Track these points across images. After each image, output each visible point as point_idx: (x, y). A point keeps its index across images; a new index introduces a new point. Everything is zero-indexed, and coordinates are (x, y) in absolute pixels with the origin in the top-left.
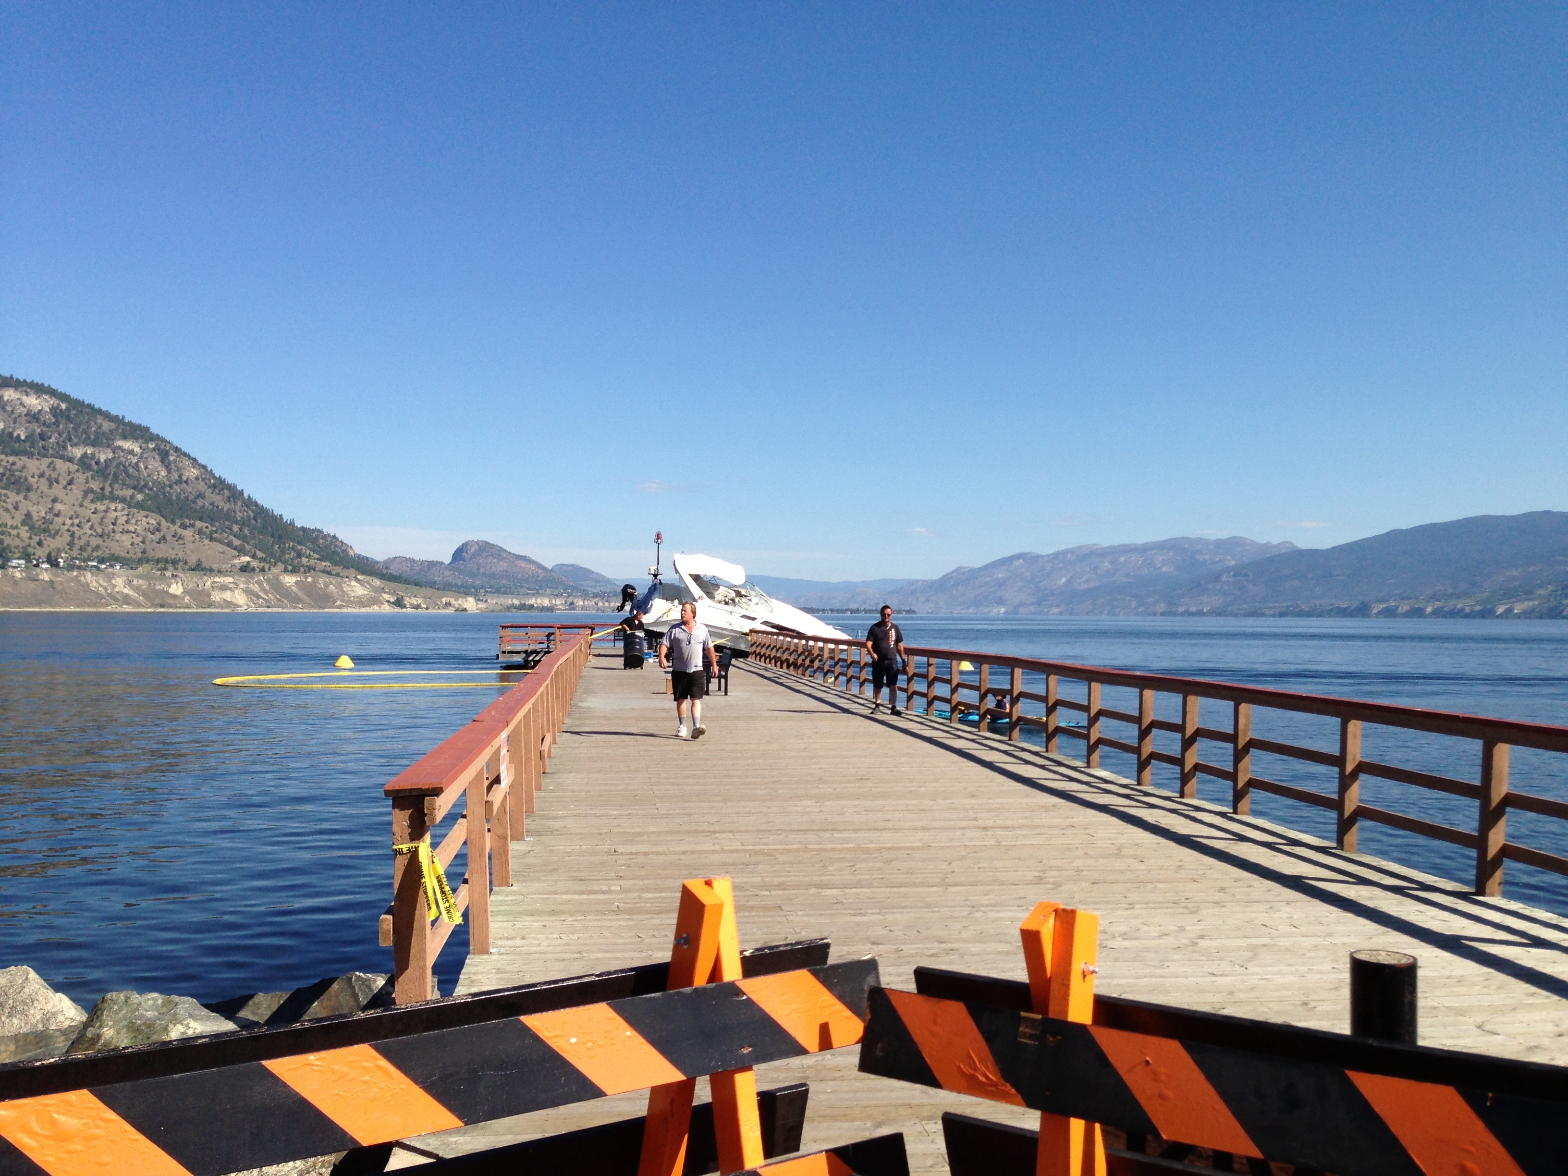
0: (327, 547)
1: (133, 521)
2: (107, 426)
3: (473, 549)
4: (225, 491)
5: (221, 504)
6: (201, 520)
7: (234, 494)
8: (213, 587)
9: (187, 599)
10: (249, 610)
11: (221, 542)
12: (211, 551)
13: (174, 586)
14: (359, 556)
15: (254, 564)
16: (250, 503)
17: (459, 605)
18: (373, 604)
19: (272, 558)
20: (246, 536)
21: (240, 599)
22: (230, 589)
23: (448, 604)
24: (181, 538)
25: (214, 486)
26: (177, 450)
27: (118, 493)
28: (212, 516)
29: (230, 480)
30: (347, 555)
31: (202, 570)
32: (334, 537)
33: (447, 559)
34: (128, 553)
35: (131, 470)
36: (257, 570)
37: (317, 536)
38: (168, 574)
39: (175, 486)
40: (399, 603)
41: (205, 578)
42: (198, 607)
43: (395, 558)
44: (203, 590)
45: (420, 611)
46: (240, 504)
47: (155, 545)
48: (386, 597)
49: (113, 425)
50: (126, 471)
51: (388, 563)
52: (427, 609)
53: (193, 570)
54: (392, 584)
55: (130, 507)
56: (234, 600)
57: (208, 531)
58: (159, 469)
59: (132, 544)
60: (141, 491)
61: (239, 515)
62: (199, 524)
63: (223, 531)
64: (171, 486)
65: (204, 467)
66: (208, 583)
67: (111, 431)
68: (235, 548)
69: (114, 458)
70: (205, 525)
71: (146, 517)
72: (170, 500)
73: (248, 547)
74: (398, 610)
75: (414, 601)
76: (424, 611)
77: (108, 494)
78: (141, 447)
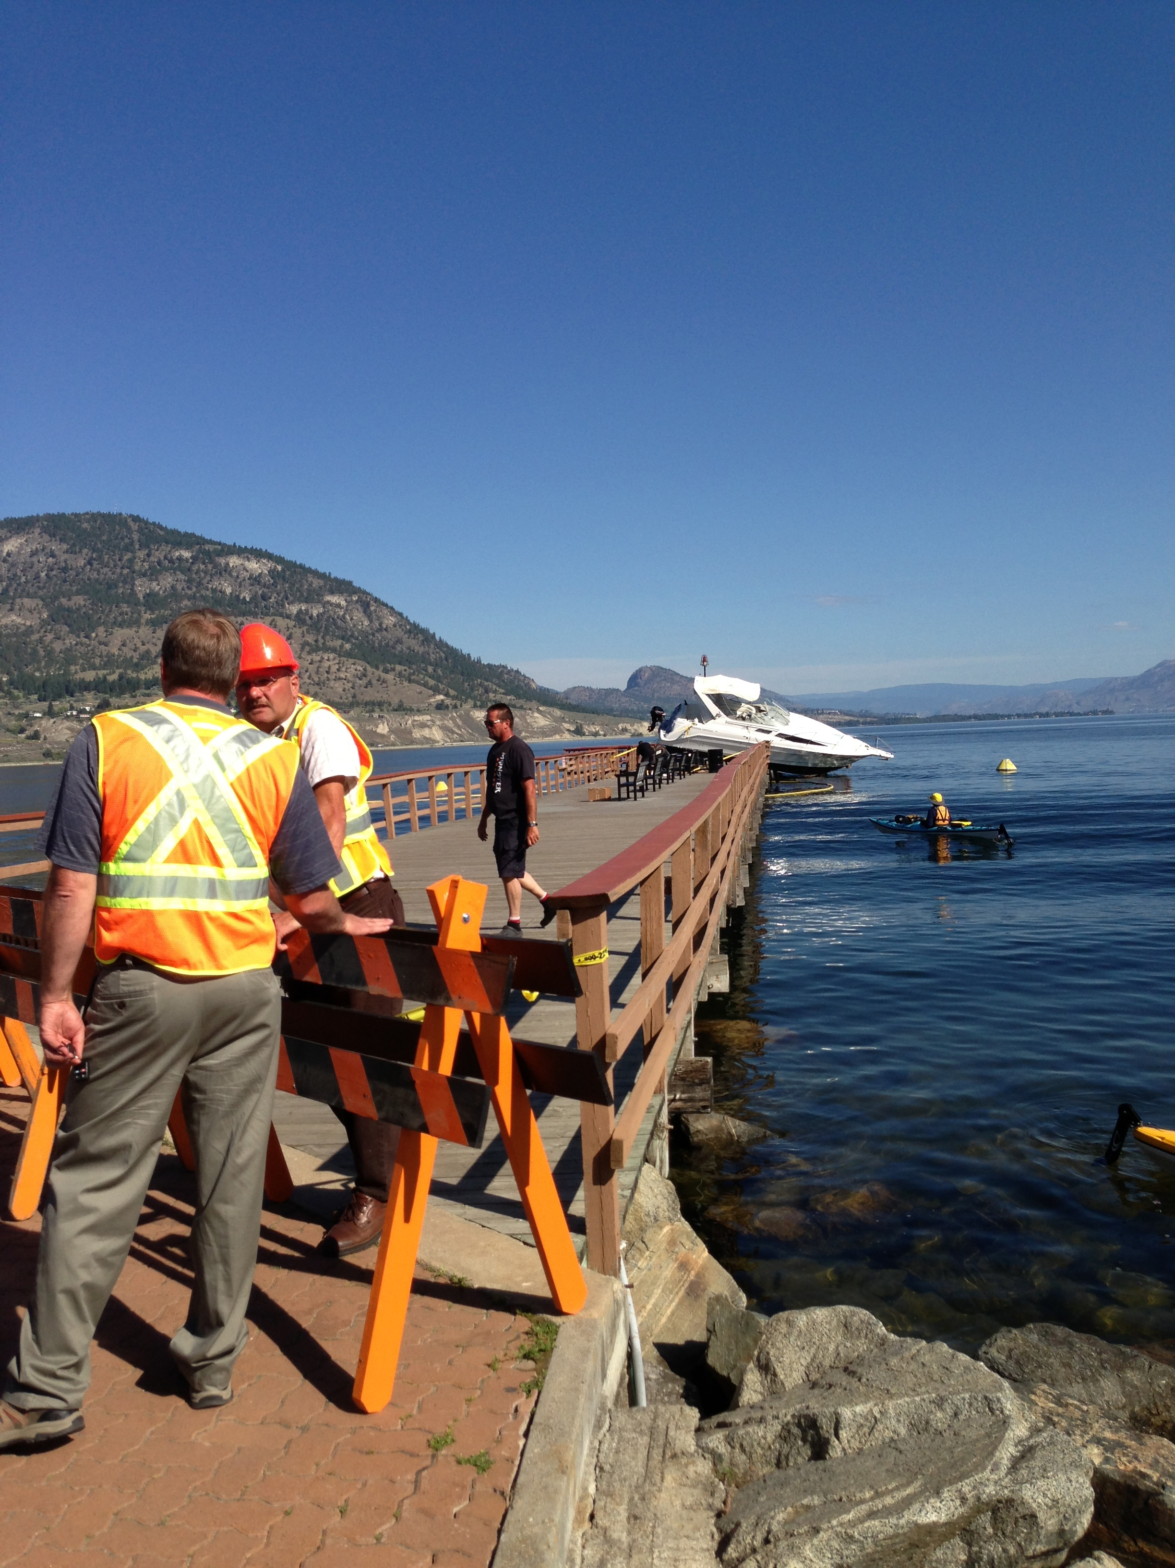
0: (512, 682)
1: (344, 669)
2: (316, 583)
3: (647, 675)
4: (420, 635)
5: (417, 648)
6: (400, 664)
7: (427, 637)
8: (413, 725)
9: (392, 737)
10: (446, 745)
11: (418, 683)
12: (411, 692)
13: (381, 726)
14: (541, 688)
15: (448, 701)
16: (441, 645)
17: (636, 730)
18: (555, 734)
19: (463, 695)
20: (439, 676)
21: (437, 734)
22: (428, 726)
23: (625, 730)
24: (384, 681)
25: (410, 632)
26: (376, 600)
27: (330, 644)
28: (409, 659)
29: (423, 625)
30: (530, 688)
31: (404, 710)
32: (517, 672)
33: (623, 687)
34: (341, 698)
35: (339, 622)
36: (451, 707)
37: (502, 672)
38: (376, 715)
39: (377, 634)
40: (579, 731)
41: (407, 717)
42: (402, 744)
43: (575, 688)
44: (406, 729)
45: (598, 738)
46: (432, 646)
47: (363, 689)
48: (567, 726)
49: (322, 583)
50: (335, 624)
51: (568, 693)
52: (605, 735)
53: (396, 710)
54: (572, 713)
55: (340, 656)
56: (432, 736)
57: (407, 674)
58: (363, 619)
59: (344, 690)
60: (348, 641)
61: (432, 656)
62: (399, 668)
63: (419, 672)
64: (373, 635)
65: (401, 614)
66: (410, 722)
67: (320, 587)
68: (431, 688)
69: (324, 612)
70: (403, 668)
71: (354, 664)
72: (373, 647)
73: (441, 686)
74: (578, 738)
75: (593, 729)
76: (602, 737)
77: (321, 646)
78: (346, 600)
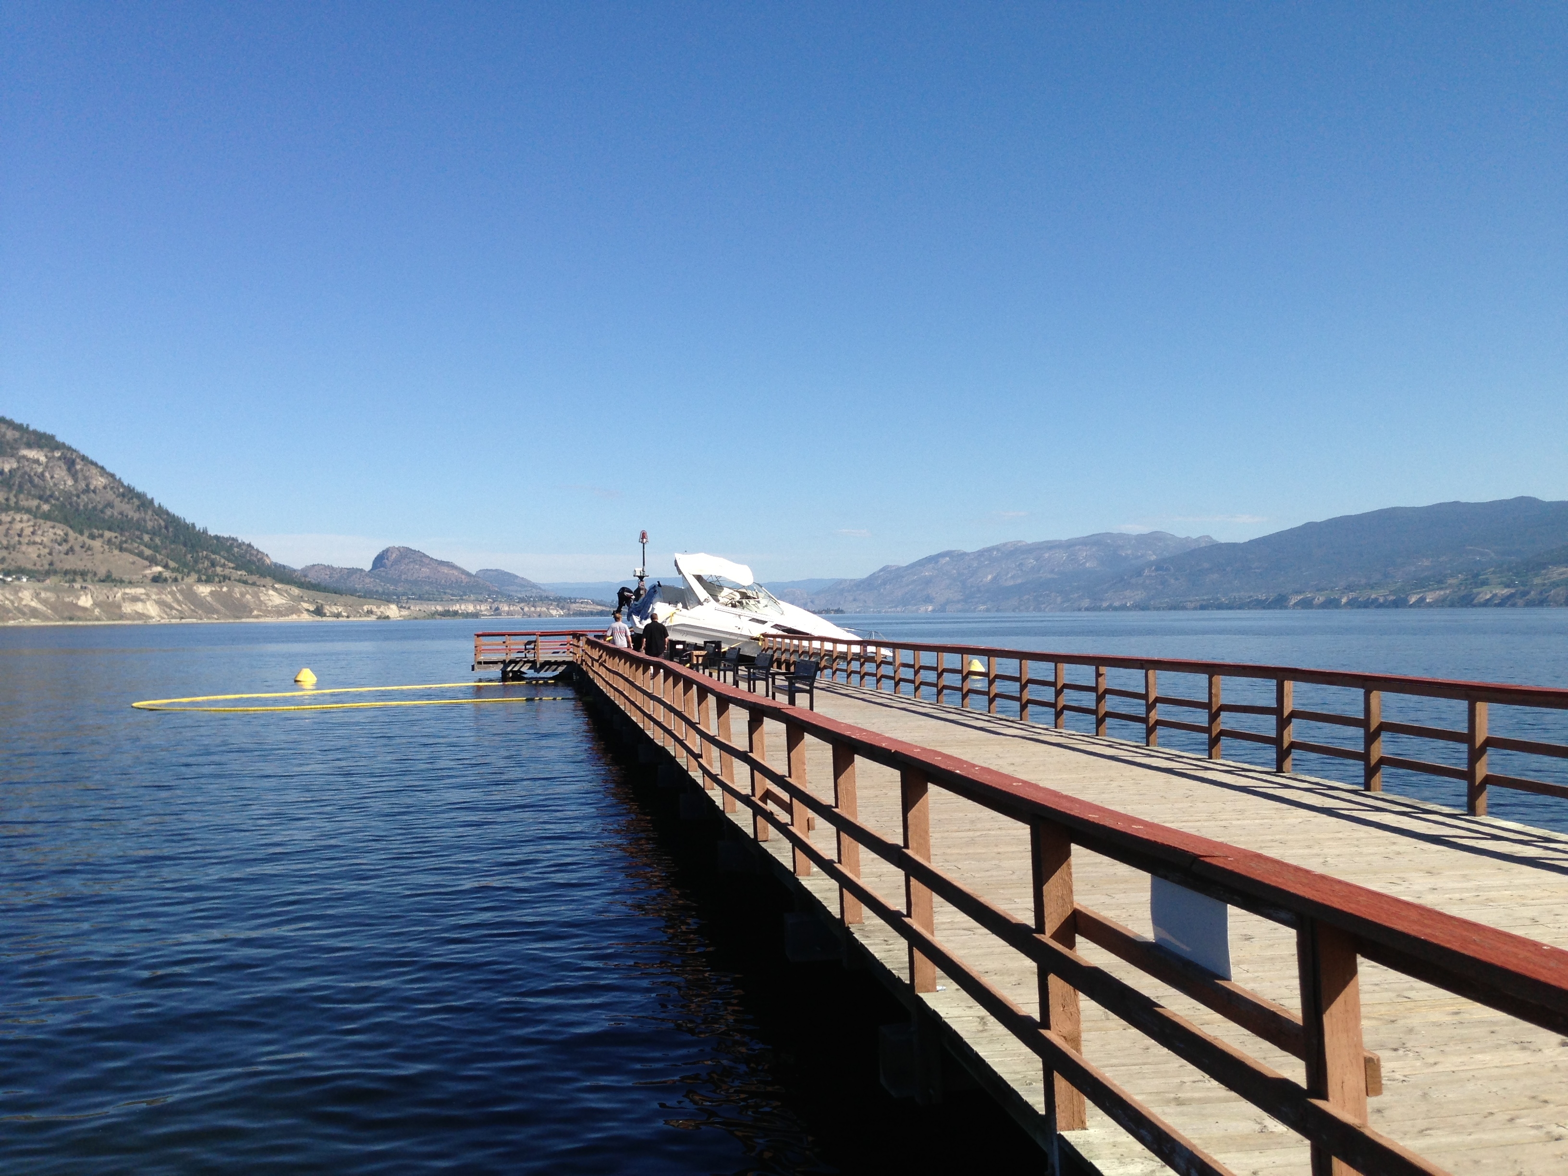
0: (243, 556)
1: (39, 532)
2: (10, 434)
3: (394, 555)
4: (135, 500)
5: (131, 514)
6: (110, 529)
7: (144, 503)
8: (124, 599)
9: (97, 611)
10: (163, 621)
11: (131, 552)
12: (120, 562)
13: (83, 598)
14: (275, 564)
15: (167, 574)
16: (161, 512)
17: (382, 612)
18: (292, 614)
19: (185, 568)
20: (157, 546)
21: (152, 610)
22: (142, 600)
23: (370, 612)
24: (89, 548)
25: (123, 495)
26: (84, 458)
27: (24, 503)
28: (121, 525)
29: (139, 489)
30: (263, 563)
31: (113, 581)
32: (249, 545)
33: (368, 566)
34: (35, 565)
35: (36, 480)
36: (170, 580)
37: (231, 545)
38: (77, 586)
39: (82, 496)
40: (319, 612)
41: (116, 589)
42: (109, 619)
43: (314, 566)
44: (114, 602)
45: (341, 619)
46: (150, 512)
47: (62, 556)
48: (306, 605)
49: (17, 434)
50: (31, 481)
51: (306, 571)
52: (348, 617)
53: (103, 581)
54: (311, 593)
55: (35, 517)
56: (145, 612)
57: (117, 541)
58: (66, 478)
59: (39, 556)
60: (47, 501)
61: (150, 525)
62: (108, 534)
63: (133, 540)
64: (78, 496)
65: (113, 476)
66: (119, 595)
67: (15, 440)
68: (146, 559)
69: (18, 468)
70: (113, 534)
71: (53, 527)
72: (77, 510)
73: (159, 557)
74: (318, 618)
75: (335, 609)
76: (345, 619)
77: (13, 505)
78: (46, 456)
